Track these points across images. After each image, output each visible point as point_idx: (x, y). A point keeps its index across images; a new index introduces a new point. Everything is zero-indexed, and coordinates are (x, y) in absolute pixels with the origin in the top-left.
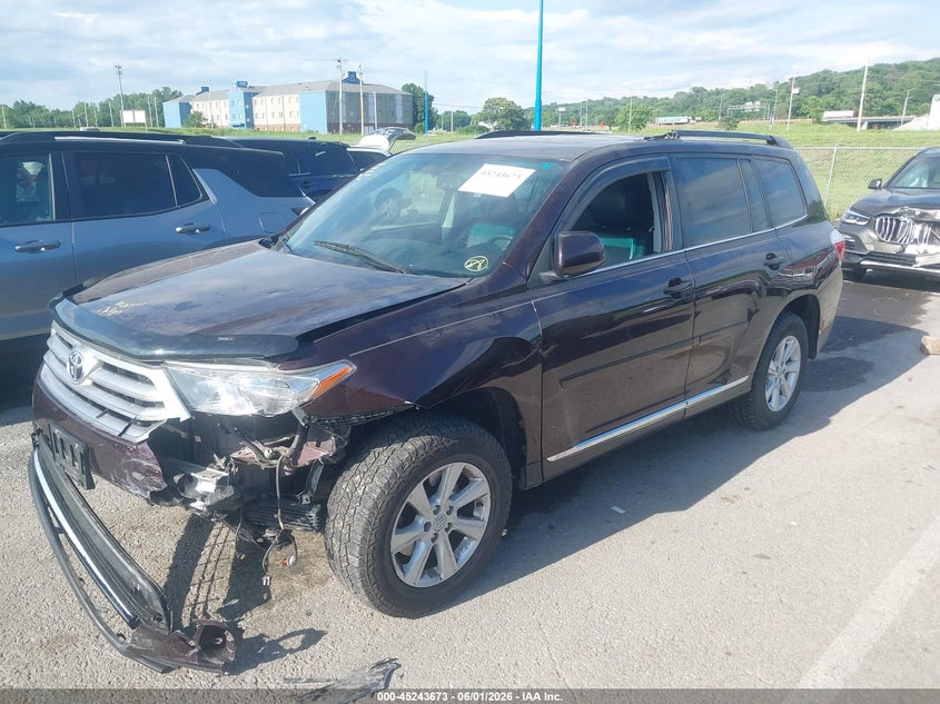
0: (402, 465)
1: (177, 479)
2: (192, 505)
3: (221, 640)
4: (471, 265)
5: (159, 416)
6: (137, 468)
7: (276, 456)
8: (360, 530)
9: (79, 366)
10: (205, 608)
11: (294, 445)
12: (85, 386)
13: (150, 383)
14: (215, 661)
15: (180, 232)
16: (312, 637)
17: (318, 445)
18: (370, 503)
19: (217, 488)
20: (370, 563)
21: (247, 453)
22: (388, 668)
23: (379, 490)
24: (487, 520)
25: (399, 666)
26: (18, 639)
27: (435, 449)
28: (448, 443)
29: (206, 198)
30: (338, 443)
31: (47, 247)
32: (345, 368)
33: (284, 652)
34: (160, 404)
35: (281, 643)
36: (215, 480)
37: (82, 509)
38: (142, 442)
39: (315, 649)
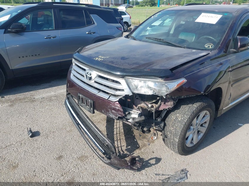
0: (193, 112)
1: (127, 113)
2: (128, 121)
3: (135, 161)
4: (207, 46)
5: (123, 94)
6: (114, 109)
7: (152, 107)
8: (180, 131)
9: (90, 76)
10: (122, 149)
11: (159, 103)
12: (92, 83)
13: (120, 83)
14: (134, 168)
15: (88, 34)
16: (158, 160)
17: (165, 104)
18: (184, 123)
19: (138, 116)
20: (181, 141)
21: (143, 105)
22: (185, 172)
23: (187, 119)
24: (207, 127)
25: (188, 171)
26: (71, 156)
27: (202, 107)
28: (205, 104)
29: (94, 23)
30: (174, 104)
31: (53, 37)
32: (183, 81)
33: (151, 165)
34: (123, 90)
35: (149, 162)
36: (138, 114)
37: (87, 119)
38: (116, 101)
39: (160, 164)
